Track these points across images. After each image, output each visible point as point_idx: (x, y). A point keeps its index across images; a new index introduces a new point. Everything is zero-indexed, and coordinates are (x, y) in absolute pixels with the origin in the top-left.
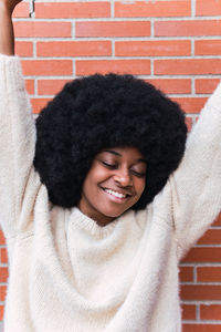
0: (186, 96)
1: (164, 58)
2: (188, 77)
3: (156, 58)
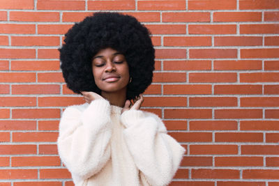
0: (182, 36)
1: (169, 11)
2: (184, 24)
3: (164, 12)
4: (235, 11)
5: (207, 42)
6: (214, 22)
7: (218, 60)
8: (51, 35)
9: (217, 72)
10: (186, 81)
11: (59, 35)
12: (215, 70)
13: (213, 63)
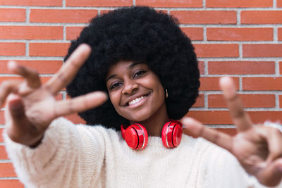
4: (270, 9)
5: (233, 51)
6: (242, 24)
7: (249, 76)
8: (13, 41)
9: (246, 93)
10: (203, 107)
11: (24, 41)
12: (244, 91)
13: (241, 80)
